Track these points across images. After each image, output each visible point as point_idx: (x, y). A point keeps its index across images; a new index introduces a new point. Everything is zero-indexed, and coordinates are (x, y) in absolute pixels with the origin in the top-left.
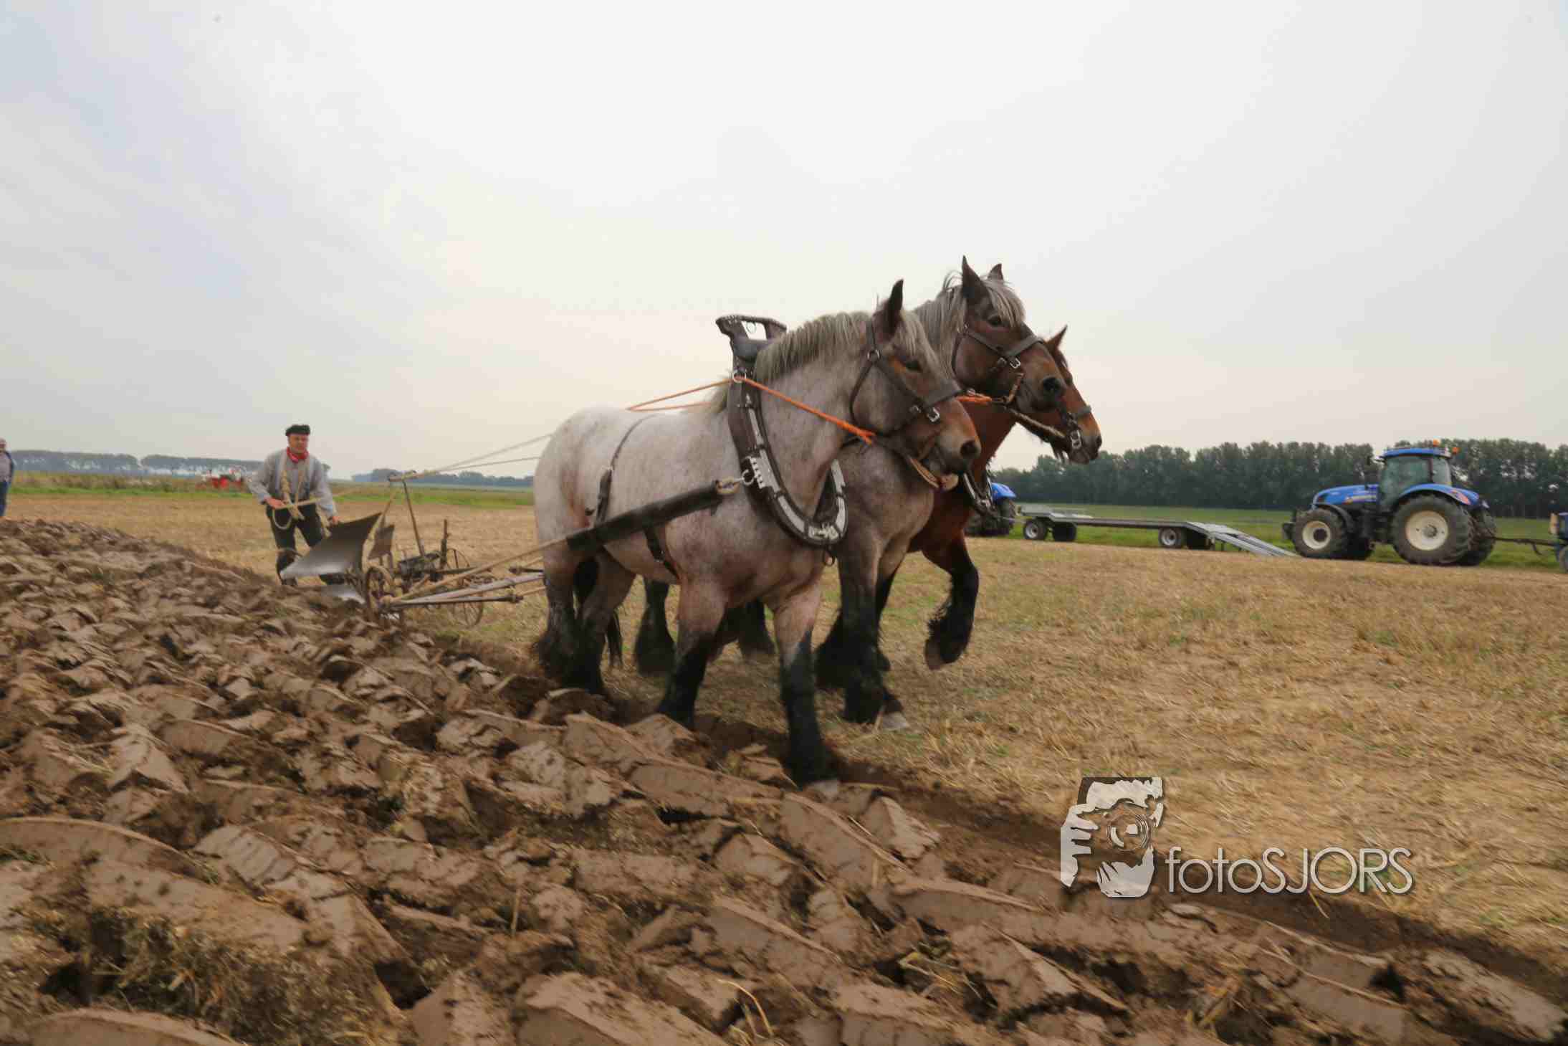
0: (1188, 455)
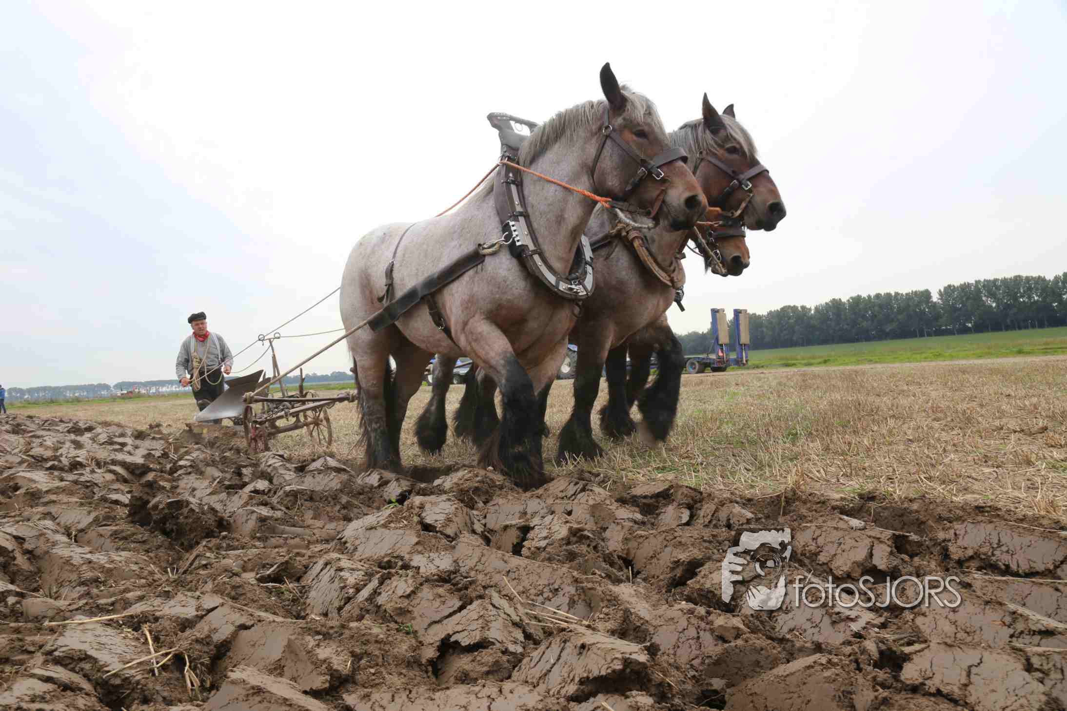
0: (810, 309)
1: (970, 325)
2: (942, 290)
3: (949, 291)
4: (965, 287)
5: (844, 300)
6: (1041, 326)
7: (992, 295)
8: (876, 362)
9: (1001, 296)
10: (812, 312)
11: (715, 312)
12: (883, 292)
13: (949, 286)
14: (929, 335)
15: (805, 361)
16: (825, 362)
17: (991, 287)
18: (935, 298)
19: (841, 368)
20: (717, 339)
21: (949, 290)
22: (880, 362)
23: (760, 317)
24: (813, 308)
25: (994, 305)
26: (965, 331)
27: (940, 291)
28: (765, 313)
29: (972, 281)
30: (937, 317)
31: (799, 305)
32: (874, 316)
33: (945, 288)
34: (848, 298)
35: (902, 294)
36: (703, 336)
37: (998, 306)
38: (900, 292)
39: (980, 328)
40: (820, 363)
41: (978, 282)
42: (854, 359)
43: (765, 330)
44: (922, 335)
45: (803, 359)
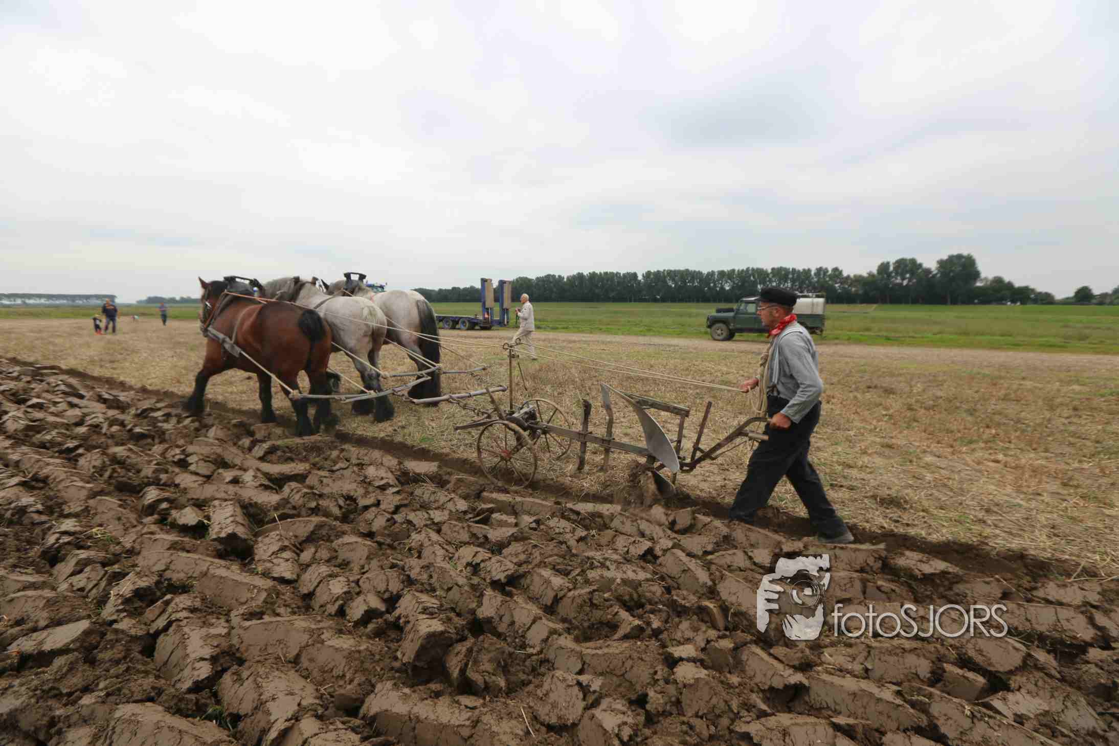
1: (658, 297)
4: (657, 273)
6: (698, 301)
9: (677, 281)
10: (565, 280)
17: (672, 274)
18: (640, 277)
21: (649, 273)
23: (530, 280)
24: (566, 277)
26: (655, 300)
27: (643, 274)
28: (535, 278)
29: (661, 270)
30: (640, 290)
31: (557, 275)
32: (602, 286)
33: (646, 273)
34: (588, 273)
35: (620, 274)
37: (675, 286)
39: (663, 300)
41: (665, 271)
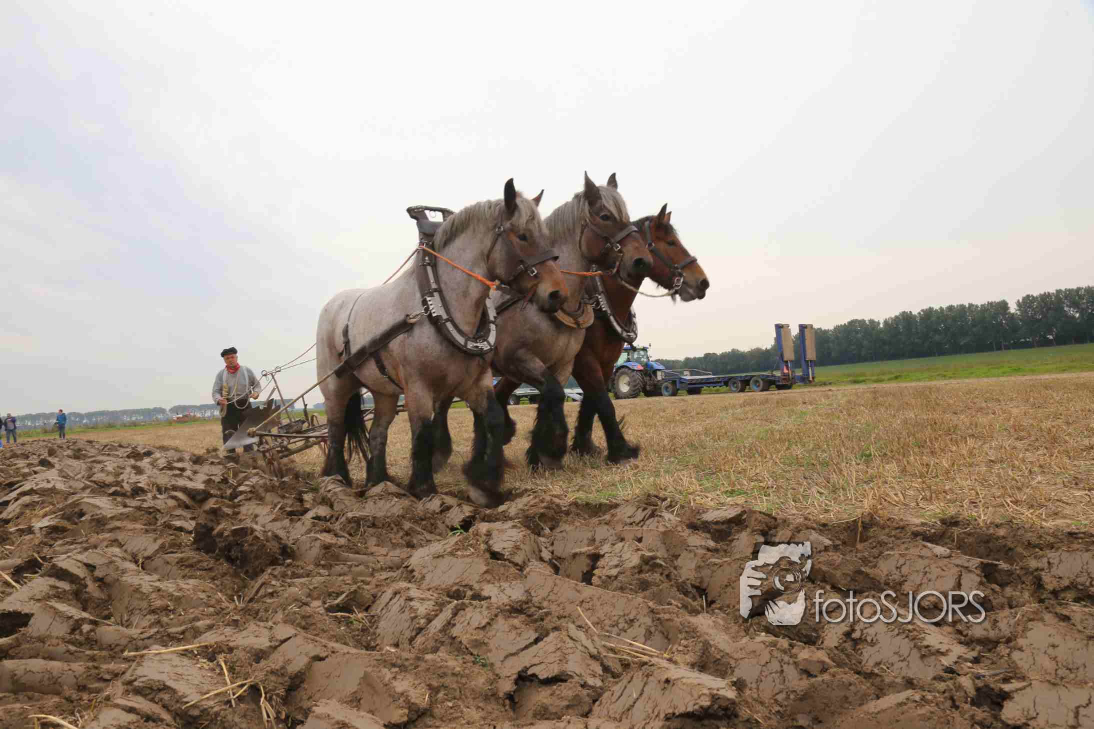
0: (879, 323)
1: (1051, 337)
2: (1021, 301)
3: (1027, 302)
4: (1045, 297)
5: (915, 312)
7: (1075, 305)
8: (950, 378)
9: (1084, 306)
10: (881, 326)
11: (779, 327)
12: (955, 303)
13: (1028, 296)
14: (1008, 348)
15: (875, 378)
16: (896, 378)
17: (1074, 296)
18: (1013, 308)
19: (913, 384)
20: (782, 356)
21: (1029, 299)
22: (955, 378)
23: (826, 332)
24: (882, 322)
25: (1077, 315)
26: (1046, 343)
27: (1018, 301)
28: (831, 327)
29: (1052, 290)
30: (1015, 329)
31: (867, 319)
32: (947, 329)
33: (1024, 299)
34: (919, 310)
35: (977, 306)
36: (767, 351)
37: (1082, 315)
38: (975, 303)
39: (1062, 340)
40: (890, 380)
41: (1059, 292)
42: (926, 375)
43: (831, 345)
44: (999, 348)
45: (872, 375)
